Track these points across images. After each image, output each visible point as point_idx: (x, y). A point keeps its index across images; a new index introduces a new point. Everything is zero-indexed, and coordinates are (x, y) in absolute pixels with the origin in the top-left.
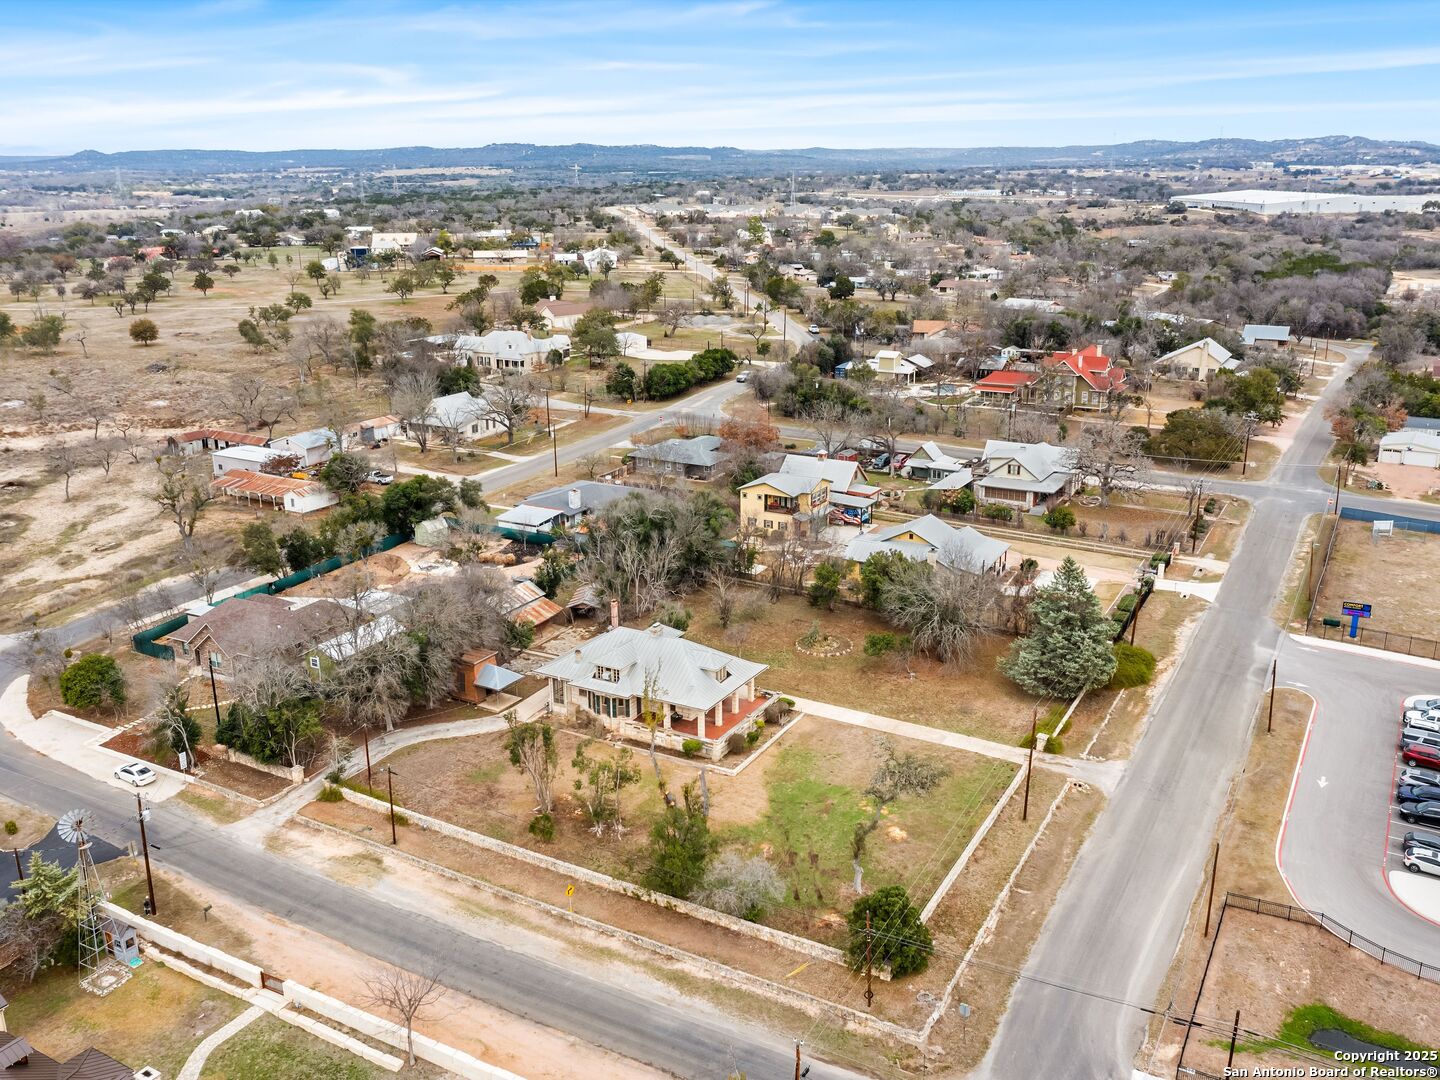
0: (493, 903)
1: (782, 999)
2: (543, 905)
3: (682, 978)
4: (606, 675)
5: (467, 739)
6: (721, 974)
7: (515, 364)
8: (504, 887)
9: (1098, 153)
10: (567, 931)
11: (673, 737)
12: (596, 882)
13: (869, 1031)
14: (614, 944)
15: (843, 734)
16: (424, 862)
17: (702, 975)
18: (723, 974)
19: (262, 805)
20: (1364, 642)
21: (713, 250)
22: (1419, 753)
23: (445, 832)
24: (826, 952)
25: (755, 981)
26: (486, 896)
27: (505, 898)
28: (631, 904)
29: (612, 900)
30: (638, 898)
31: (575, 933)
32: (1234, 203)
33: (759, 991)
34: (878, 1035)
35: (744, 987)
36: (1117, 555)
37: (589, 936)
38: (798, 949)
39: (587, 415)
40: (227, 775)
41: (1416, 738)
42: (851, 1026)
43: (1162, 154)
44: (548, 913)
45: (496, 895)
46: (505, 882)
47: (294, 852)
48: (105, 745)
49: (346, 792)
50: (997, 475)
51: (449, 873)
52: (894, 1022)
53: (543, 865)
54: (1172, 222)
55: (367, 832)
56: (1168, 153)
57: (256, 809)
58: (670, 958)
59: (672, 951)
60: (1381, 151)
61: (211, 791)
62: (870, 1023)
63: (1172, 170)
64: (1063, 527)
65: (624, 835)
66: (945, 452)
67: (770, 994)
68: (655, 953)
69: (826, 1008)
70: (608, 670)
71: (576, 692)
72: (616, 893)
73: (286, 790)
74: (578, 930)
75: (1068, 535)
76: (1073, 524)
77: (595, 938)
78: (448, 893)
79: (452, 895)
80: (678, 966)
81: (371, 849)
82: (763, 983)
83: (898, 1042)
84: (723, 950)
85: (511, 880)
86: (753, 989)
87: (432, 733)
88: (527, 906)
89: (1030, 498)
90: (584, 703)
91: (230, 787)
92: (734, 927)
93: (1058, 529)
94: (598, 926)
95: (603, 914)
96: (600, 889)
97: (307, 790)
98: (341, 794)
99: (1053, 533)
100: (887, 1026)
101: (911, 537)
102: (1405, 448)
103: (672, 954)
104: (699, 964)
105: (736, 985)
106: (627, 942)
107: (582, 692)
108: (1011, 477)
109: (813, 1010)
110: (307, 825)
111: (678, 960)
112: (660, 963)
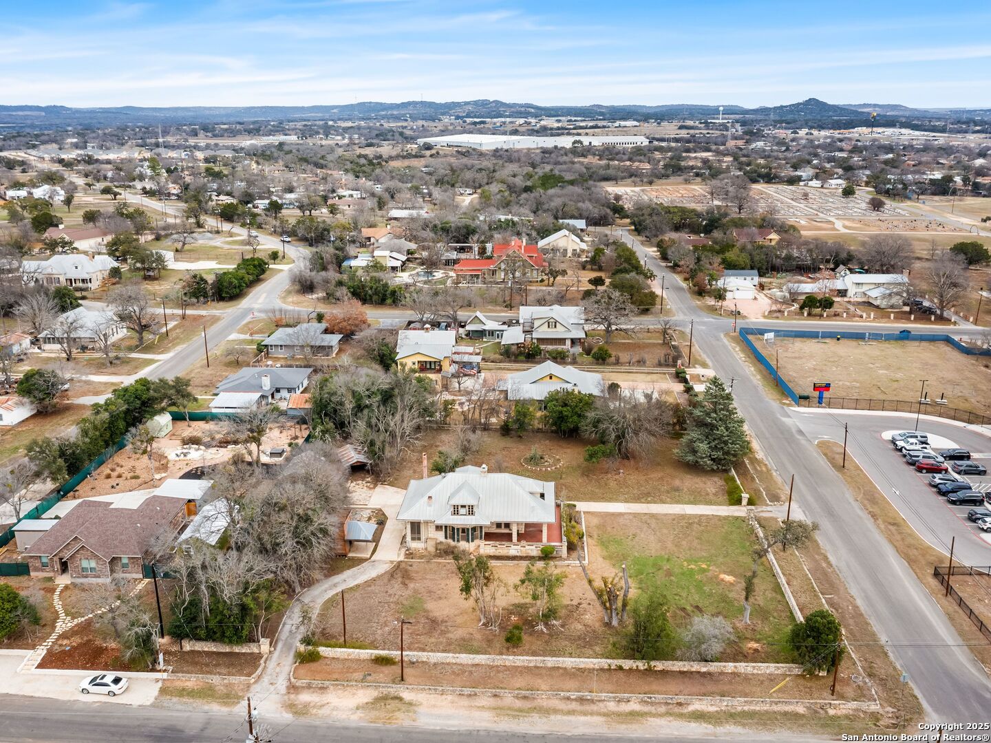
0: (518, 704)
1: (776, 708)
2: (562, 694)
3: (701, 715)
4: (462, 511)
5: (368, 583)
6: (724, 704)
7: (83, 281)
8: (519, 689)
9: (335, 111)
10: (594, 708)
11: (527, 547)
12: (582, 666)
13: (844, 712)
14: (634, 706)
15: (621, 520)
16: (441, 688)
17: (713, 709)
18: (725, 704)
19: (253, 680)
20: (829, 405)
21: (131, 184)
22: (927, 464)
23: (433, 661)
24: (778, 668)
25: (751, 702)
26: (508, 699)
27: (525, 698)
28: (621, 674)
29: (605, 676)
30: (620, 668)
31: (600, 707)
32: (461, 143)
33: (758, 708)
34: (851, 712)
35: (746, 708)
36: (648, 373)
37: (612, 706)
38: (755, 672)
39: (184, 317)
40: (196, 663)
41: (918, 456)
42: (831, 712)
43: (379, 111)
44: (568, 698)
45: (517, 697)
46: (518, 685)
47: (321, 712)
48: (40, 666)
49: (323, 650)
50: (540, 330)
51: (467, 691)
52: (856, 700)
53: (532, 665)
54: (431, 156)
55: (369, 678)
56: (383, 110)
57: (249, 686)
58: (680, 704)
59: (681, 699)
60: (512, 109)
61: (191, 681)
62: (841, 706)
63: (394, 122)
64: (604, 360)
65: (563, 626)
66: (488, 318)
67: (765, 708)
68: (667, 704)
69: (808, 705)
70: (463, 506)
71: (432, 529)
72: (602, 670)
73: (262, 661)
74: (601, 704)
75: (609, 364)
76: (610, 356)
77: (618, 706)
78: (479, 707)
79: (483, 707)
80: (691, 708)
81: (385, 691)
82: (758, 701)
83: (865, 712)
84: (710, 687)
85: (519, 682)
86: (752, 708)
87: (335, 585)
88: (547, 698)
89: (568, 343)
90: (440, 536)
91: (210, 673)
92: (704, 670)
93: (600, 361)
94: (614, 698)
95: (609, 687)
96: (591, 671)
97: (279, 657)
98: (318, 653)
99: (597, 364)
100: (853, 705)
101: (551, 378)
102: (735, 289)
103: (682, 701)
104: (704, 702)
105: (739, 709)
106: (643, 702)
107: (438, 528)
108: (550, 330)
109: (801, 709)
110: (309, 687)
111: (688, 704)
112: (677, 710)
